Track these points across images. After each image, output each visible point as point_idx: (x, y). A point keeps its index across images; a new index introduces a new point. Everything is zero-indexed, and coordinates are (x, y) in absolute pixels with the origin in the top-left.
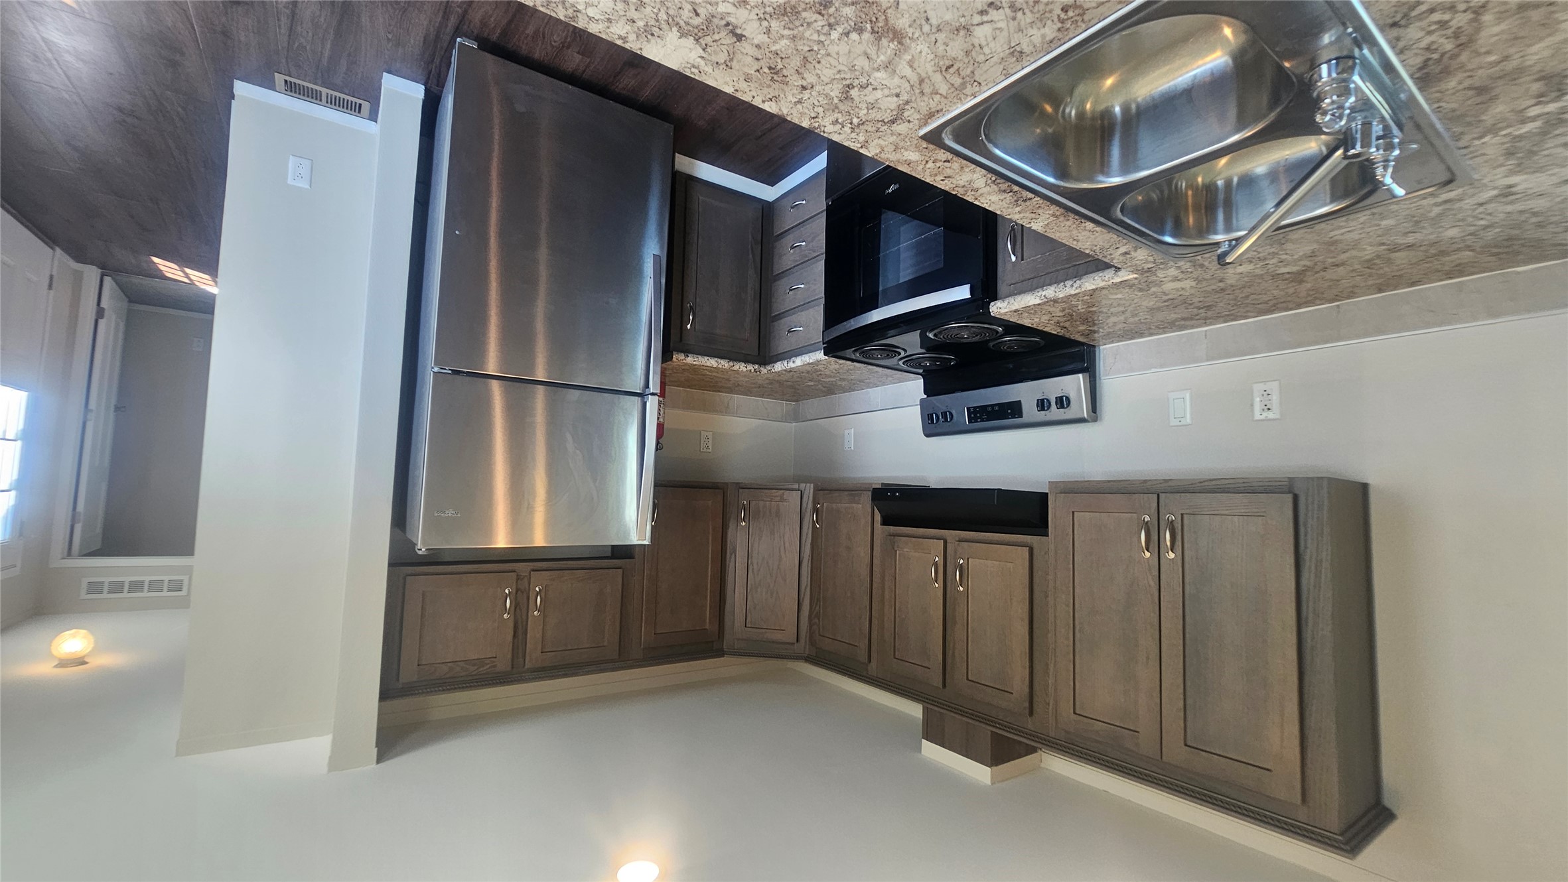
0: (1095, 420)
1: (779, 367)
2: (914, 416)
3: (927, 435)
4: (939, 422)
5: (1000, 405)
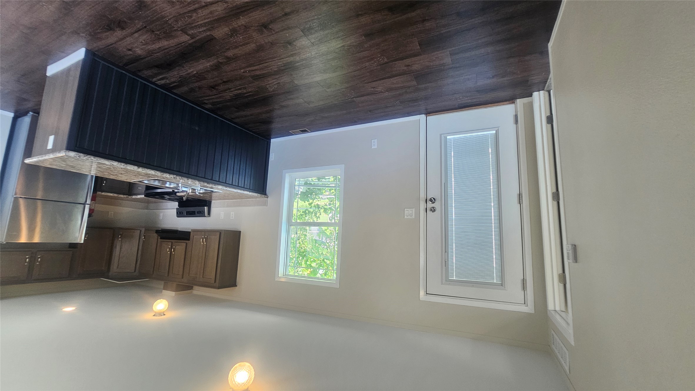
0: (210, 216)
1: (134, 197)
2: (175, 211)
3: (178, 217)
4: (180, 214)
5: (192, 211)
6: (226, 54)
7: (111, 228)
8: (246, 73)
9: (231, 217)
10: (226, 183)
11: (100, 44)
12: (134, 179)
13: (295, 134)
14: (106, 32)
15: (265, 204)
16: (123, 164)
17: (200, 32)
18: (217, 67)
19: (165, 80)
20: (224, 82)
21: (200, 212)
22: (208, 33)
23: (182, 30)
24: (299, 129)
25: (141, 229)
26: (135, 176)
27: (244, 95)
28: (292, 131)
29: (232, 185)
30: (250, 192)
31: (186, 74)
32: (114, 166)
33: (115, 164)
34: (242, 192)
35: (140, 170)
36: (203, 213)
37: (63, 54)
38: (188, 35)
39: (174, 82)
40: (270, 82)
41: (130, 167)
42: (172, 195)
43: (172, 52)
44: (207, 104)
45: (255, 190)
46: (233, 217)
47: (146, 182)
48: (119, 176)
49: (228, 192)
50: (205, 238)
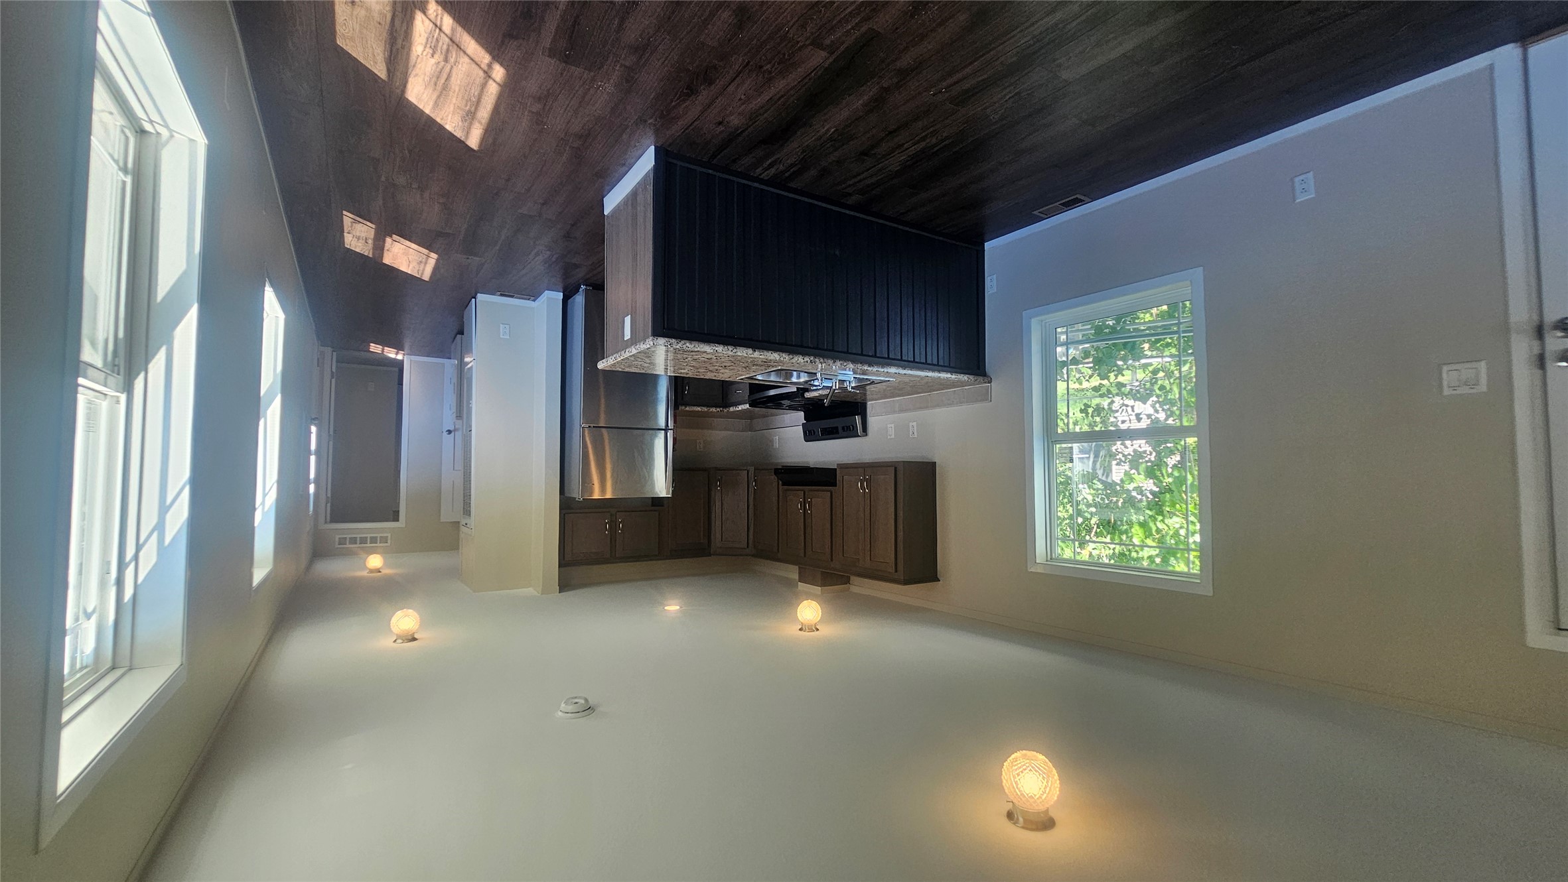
0: (866, 435)
2: (800, 430)
3: (806, 441)
4: (810, 436)
5: (831, 428)
6: (898, 64)
7: (705, 470)
8: (940, 95)
9: (911, 433)
10: (901, 360)
11: (676, 129)
12: (742, 375)
13: (1046, 217)
14: (684, 101)
15: (986, 397)
16: (730, 348)
17: (848, 31)
18: (878, 103)
19: (776, 167)
20: (890, 133)
21: (848, 428)
22: (863, 29)
23: (811, 44)
24: (1059, 201)
25: (749, 468)
26: (745, 368)
27: (932, 151)
28: (1039, 211)
29: (914, 361)
30: (952, 373)
31: (815, 140)
32: (718, 353)
33: (720, 348)
34: (936, 374)
35: (757, 354)
36: (853, 429)
37: (624, 169)
38: (824, 49)
39: (792, 165)
40: (995, 99)
41: (742, 352)
42: (798, 399)
43: (792, 99)
44: (850, 195)
45: (960, 369)
46: (915, 433)
47: (759, 377)
48: (721, 371)
49: (907, 380)
50: (865, 479)
